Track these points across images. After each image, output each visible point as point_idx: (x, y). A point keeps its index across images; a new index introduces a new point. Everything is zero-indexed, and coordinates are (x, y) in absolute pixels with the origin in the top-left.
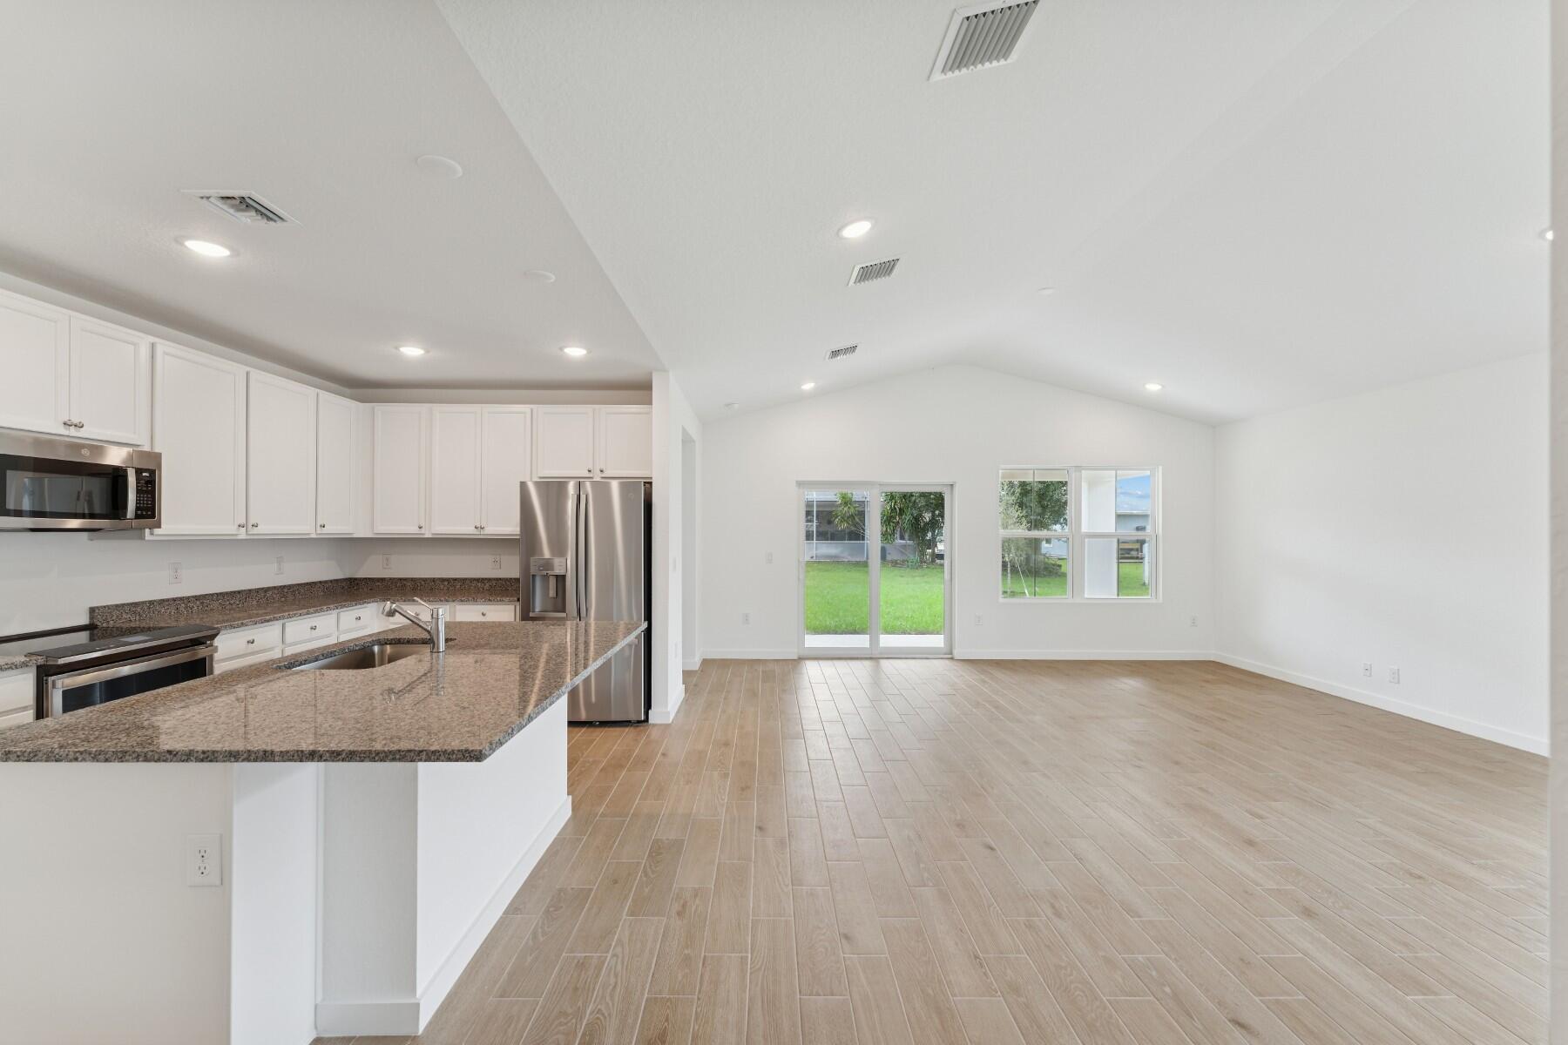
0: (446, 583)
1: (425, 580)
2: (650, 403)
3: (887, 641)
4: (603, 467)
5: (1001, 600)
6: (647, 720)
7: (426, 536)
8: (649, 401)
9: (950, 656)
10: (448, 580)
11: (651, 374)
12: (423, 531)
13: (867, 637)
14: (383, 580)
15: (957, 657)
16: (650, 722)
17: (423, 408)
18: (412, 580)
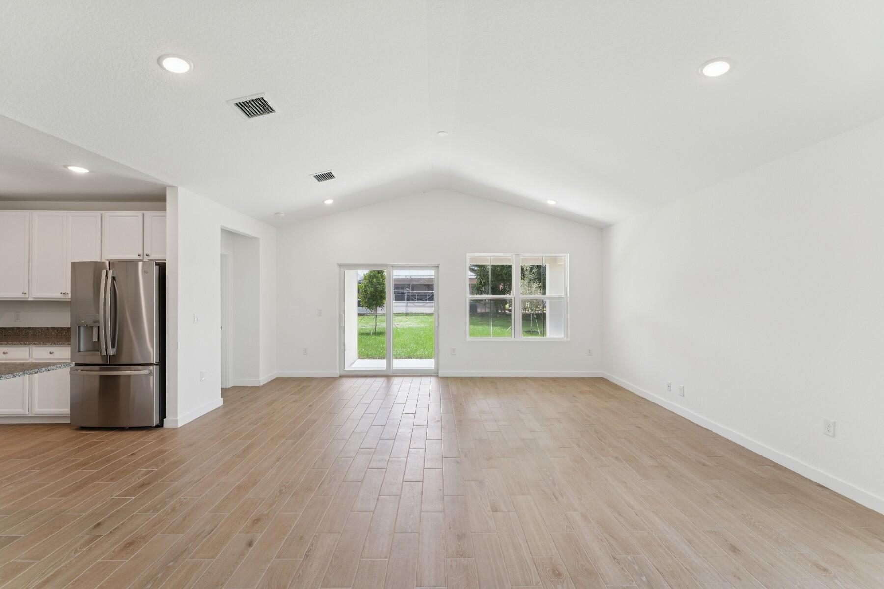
0: (56, 331)
1: (41, 329)
2: (165, 209)
3: (399, 364)
4: (148, 253)
5: (469, 339)
6: (160, 425)
7: (30, 300)
8: (164, 209)
9: (436, 375)
10: (57, 329)
11: (165, 189)
12: (26, 296)
13: (384, 361)
14: (12, 329)
15: (439, 376)
16: (164, 427)
17: (27, 213)
18: (33, 329)
